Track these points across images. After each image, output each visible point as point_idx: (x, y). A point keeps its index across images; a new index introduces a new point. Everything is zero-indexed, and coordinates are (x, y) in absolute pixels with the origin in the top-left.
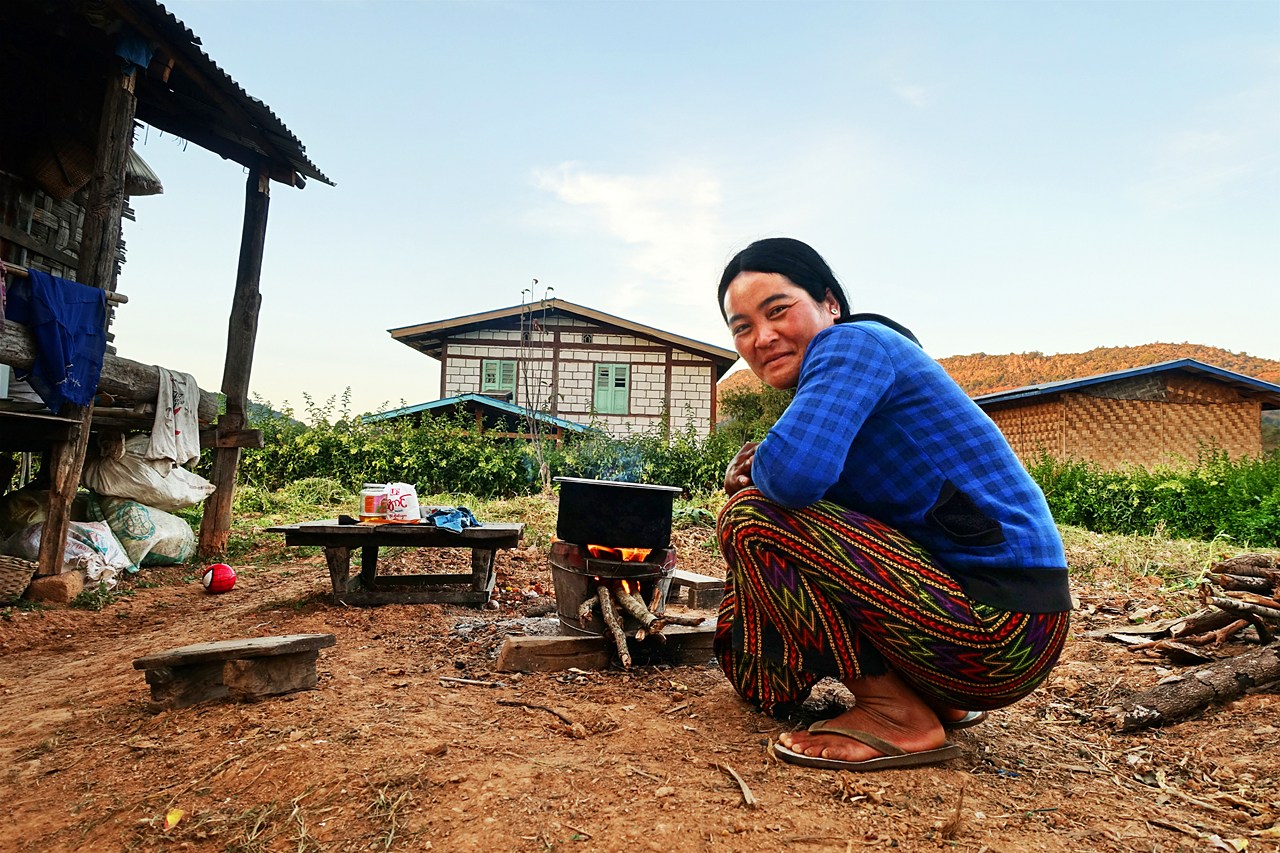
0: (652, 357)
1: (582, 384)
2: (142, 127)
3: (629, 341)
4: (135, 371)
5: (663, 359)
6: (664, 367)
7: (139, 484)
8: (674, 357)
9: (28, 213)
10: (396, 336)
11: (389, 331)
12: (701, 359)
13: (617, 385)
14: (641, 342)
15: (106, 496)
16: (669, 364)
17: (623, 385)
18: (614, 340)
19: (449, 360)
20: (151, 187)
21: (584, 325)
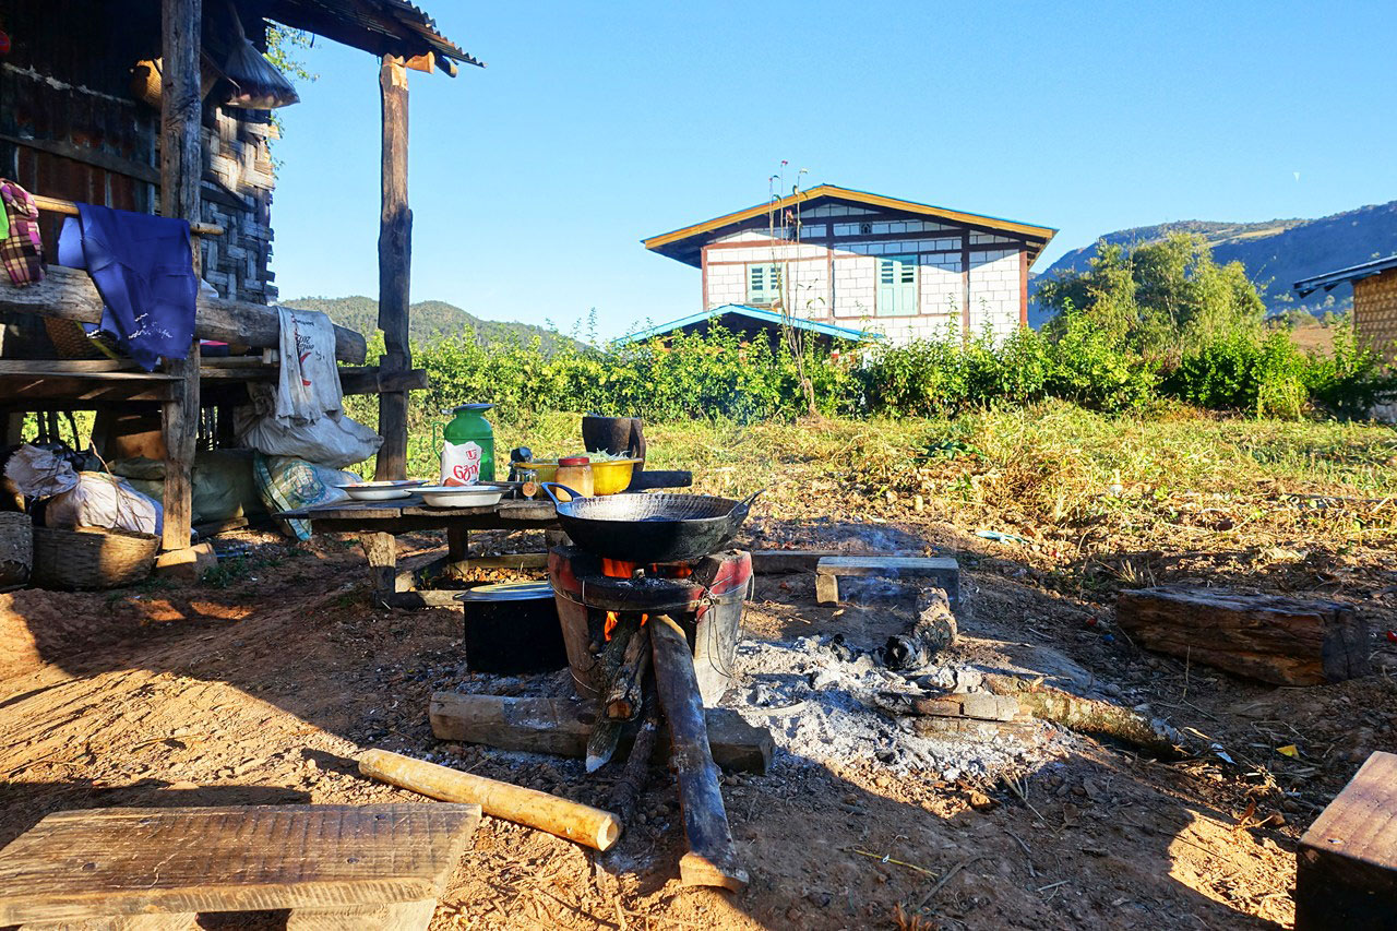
0: (944, 244)
1: (861, 283)
2: (274, 26)
3: (915, 227)
4: (246, 314)
5: (958, 245)
6: (960, 255)
7: (303, 441)
8: (972, 241)
9: (148, 143)
10: (652, 246)
11: (643, 242)
12: (1006, 240)
13: (904, 280)
14: (932, 227)
15: (270, 456)
16: (967, 249)
17: (911, 280)
18: (897, 227)
19: (710, 268)
20: (286, 95)
21: (860, 212)
